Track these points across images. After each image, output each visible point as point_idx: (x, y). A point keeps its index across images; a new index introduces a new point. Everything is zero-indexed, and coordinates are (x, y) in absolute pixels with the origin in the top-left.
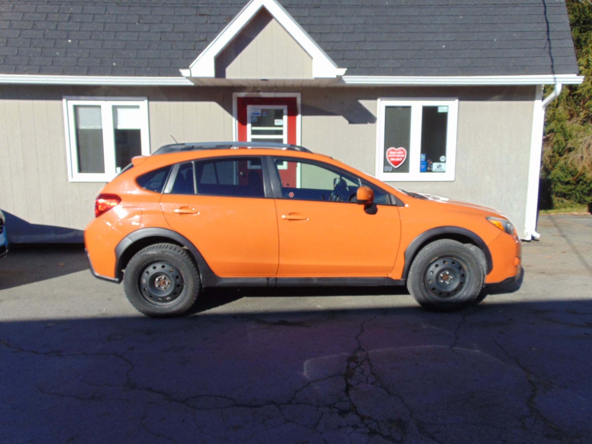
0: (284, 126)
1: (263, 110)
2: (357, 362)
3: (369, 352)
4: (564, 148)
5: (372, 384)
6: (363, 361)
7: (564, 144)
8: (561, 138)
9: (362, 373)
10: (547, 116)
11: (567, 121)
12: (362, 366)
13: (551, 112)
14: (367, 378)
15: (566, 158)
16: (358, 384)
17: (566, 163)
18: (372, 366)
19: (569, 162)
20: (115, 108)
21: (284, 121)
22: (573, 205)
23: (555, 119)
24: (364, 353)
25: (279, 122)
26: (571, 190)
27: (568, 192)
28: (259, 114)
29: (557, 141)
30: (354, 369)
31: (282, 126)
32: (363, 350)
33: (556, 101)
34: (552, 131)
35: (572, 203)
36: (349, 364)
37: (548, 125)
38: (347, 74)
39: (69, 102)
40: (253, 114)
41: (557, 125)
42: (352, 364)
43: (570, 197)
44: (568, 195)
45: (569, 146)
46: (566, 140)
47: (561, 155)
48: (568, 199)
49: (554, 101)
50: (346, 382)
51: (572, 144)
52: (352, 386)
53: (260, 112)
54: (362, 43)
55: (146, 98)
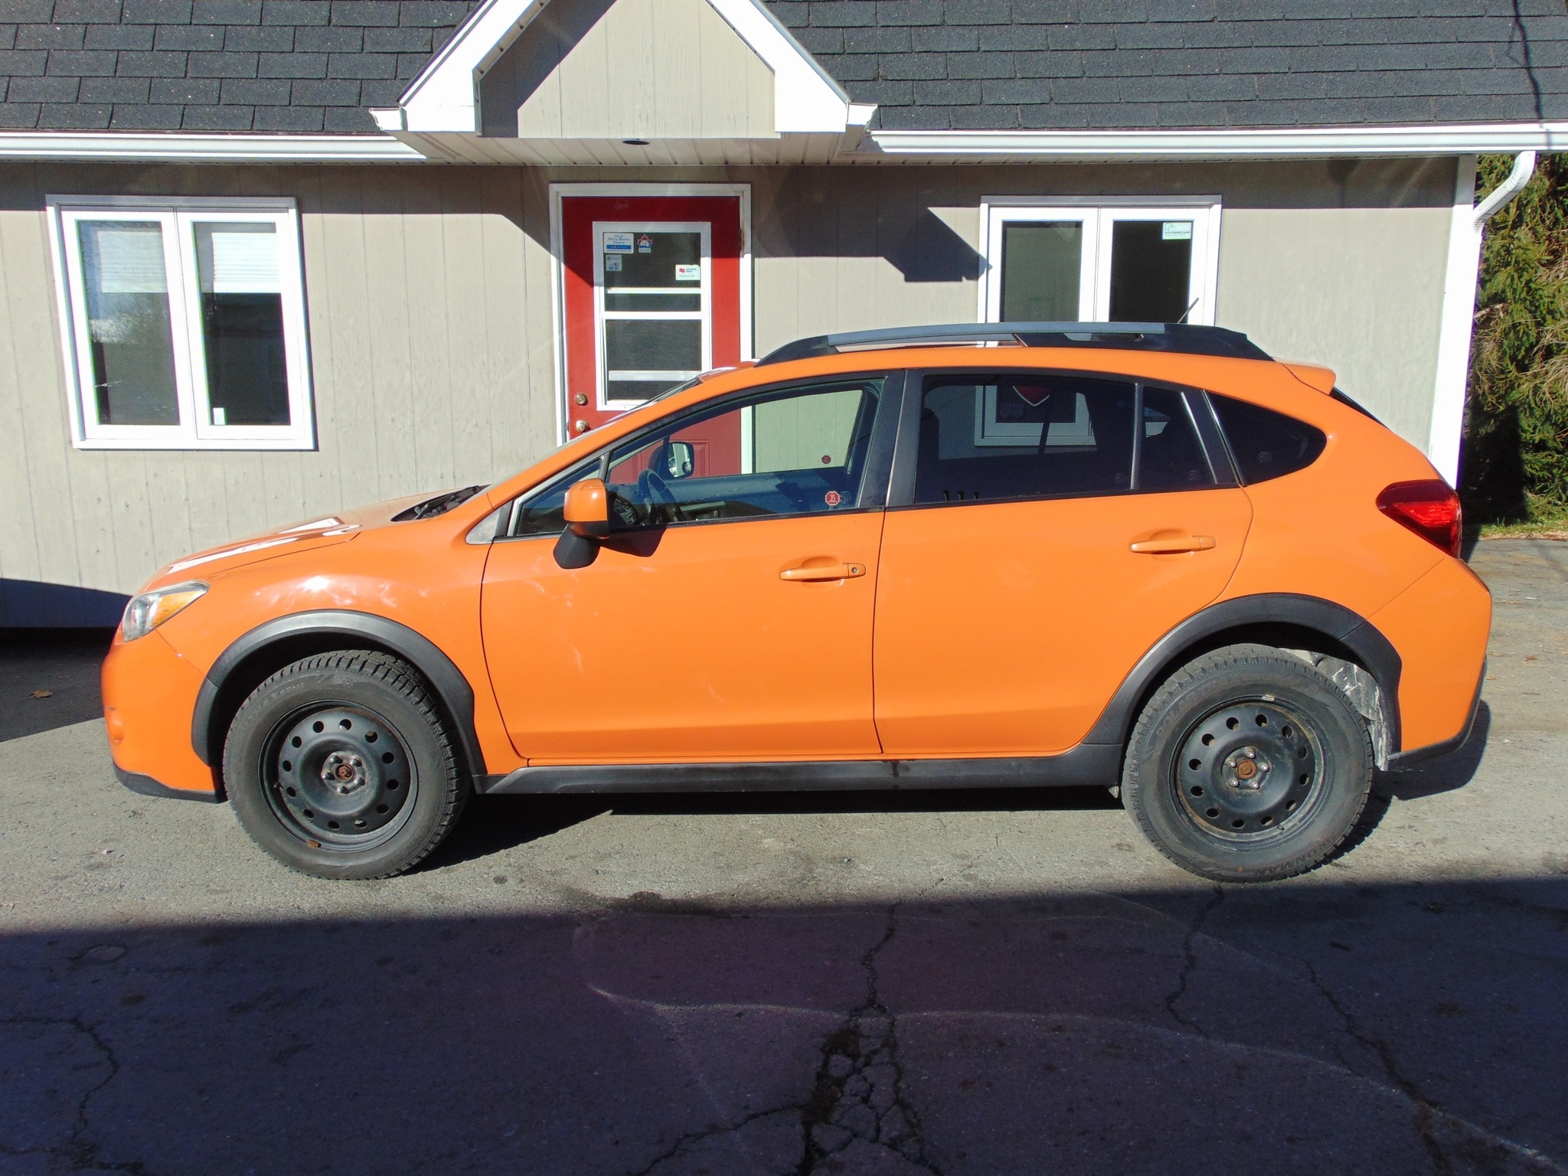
0: (702, 284)
1: (638, 236)
2: (855, 1056)
3: (899, 1017)
4: (1532, 346)
5: (893, 1145)
6: (875, 1052)
7: (1533, 332)
8: (1524, 318)
9: (865, 1100)
10: (1487, 254)
11: (1542, 270)
12: (868, 1071)
13: (1498, 244)
14: (878, 1119)
15: (1535, 376)
16: (844, 1146)
17: (1536, 389)
18: (899, 1073)
19: (1545, 388)
20: (201, 232)
21: (704, 270)
22: (1555, 510)
23: (1508, 264)
24: (882, 1019)
25: (689, 271)
26: (1550, 467)
27: (1539, 473)
28: (629, 247)
29: (1514, 326)
30: (840, 1082)
31: (696, 284)
32: (882, 1009)
33: (1513, 211)
34: (1498, 298)
35: (1549, 503)
36: (826, 1063)
37: (1490, 280)
38: (878, 122)
39: (65, 214)
40: (609, 247)
41: (1512, 280)
42: (840, 1064)
43: (1545, 487)
44: (1540, 480)
45: (1547, 339)
46: (1538, 324)
47: (1522, 367)
48: (1541, 491)
49: (1507, 210)
50: (808, 1137)
51: (1555, 336)
52: (823, 1154)
53: (630, 241)
54: (933, 30)
55: (292, 201)
